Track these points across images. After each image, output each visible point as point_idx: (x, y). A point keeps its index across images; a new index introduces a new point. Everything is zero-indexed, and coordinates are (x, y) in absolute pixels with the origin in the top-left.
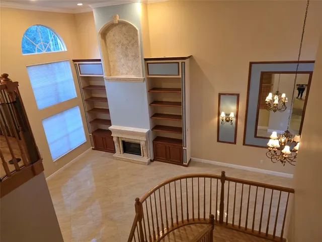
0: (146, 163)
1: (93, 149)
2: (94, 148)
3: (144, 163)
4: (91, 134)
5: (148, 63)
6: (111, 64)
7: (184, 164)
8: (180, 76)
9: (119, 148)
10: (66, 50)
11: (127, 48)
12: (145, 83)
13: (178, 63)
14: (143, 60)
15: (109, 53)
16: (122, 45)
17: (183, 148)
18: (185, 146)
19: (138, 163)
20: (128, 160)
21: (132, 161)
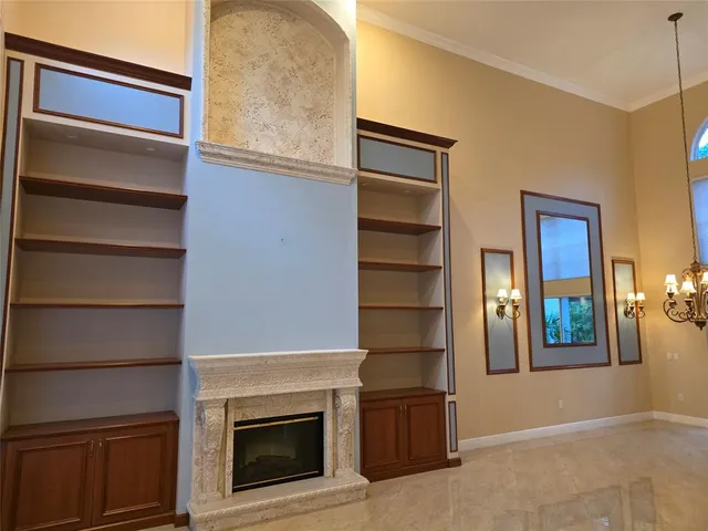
0: (359, 490)
3: (352, 494)
5: (359, 136)
7: (451, 456)
8: (439, 186)
13: (435, 153)
16: (272, 67)
17: (449, 399)
18: (451, 389)
19: (327, 507)
20: (276, 506)
21: (297, 506)
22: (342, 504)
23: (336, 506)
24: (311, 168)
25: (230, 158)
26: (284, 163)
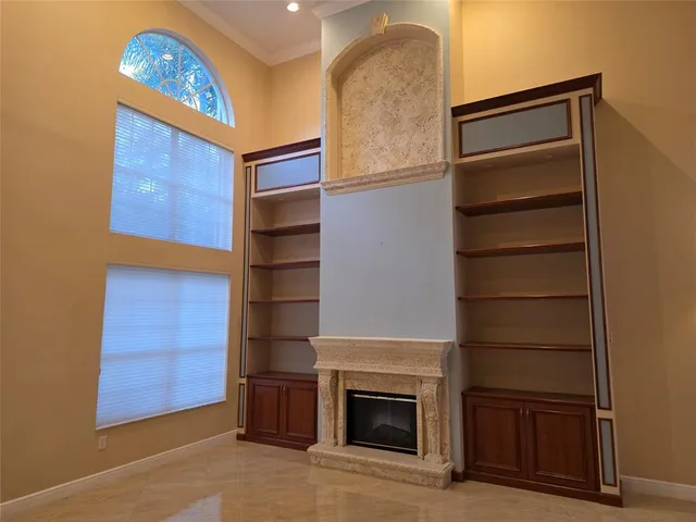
0: (436, 477)
1: (240, 437)
2: (242, 431)
3: (429, 479)
4: (244, 381)
5: (461, 123)
6: (347, 153)
7: (604, 489)
8: (577, 140)
9: (330, 420)
10: (232, 124)
11: (397, 102)
12: (449, 178)
13: (567, 101)
14: (449, 113)
15: (344, 124)
16: (385, 97)
17: (599, 414)
18: (604, 403)
19: (404, 481)
20: (363, 464)
21: (378, 470)
22: (416, 484)
23: (410, 483)
24: (402, 175)
25: (342, 187)
26: (380, 178)
